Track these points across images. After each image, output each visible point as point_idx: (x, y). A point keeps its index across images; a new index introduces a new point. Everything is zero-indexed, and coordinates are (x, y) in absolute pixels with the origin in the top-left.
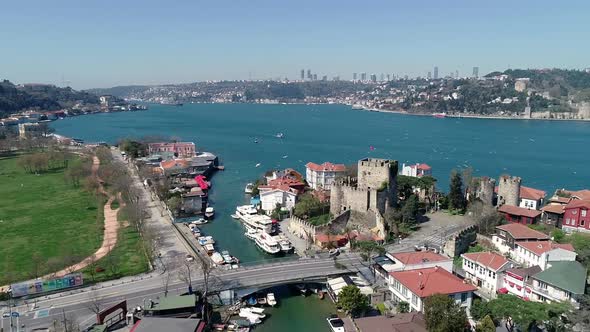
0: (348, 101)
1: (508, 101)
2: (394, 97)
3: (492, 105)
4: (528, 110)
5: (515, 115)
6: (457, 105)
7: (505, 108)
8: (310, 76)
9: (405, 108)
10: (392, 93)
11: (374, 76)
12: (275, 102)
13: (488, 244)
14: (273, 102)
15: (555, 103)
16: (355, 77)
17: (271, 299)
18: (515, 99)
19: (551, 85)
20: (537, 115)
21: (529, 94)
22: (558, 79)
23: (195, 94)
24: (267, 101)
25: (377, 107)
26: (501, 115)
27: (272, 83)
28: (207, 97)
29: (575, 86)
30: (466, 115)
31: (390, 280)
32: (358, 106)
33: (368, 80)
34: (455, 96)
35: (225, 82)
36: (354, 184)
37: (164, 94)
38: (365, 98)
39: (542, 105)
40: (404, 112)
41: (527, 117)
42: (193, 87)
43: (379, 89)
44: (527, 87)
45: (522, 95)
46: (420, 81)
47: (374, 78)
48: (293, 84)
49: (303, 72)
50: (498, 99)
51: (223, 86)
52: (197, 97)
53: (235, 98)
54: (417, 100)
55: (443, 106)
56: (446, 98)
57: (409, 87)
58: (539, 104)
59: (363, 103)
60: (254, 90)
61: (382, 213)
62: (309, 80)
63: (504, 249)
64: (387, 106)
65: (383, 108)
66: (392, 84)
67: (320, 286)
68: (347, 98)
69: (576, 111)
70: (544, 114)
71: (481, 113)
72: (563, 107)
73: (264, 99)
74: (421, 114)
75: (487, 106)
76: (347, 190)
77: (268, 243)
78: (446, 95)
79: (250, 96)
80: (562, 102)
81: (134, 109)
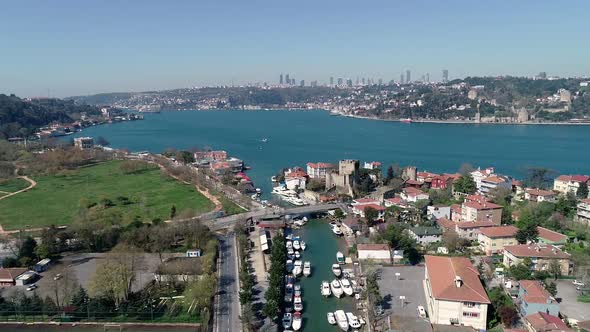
0: (326, 106)
1: (462, 108)
2: (368, 103)
3: (450, 111)
4: (478, 115)
5: (467, 120)
6: (420, 112)
7: (459, 113)
8: (288, 81)
9: (378, 115)
10: (366, 98)
11: (350, 81)
12: (259, 108)
13: (399, 197)
14: (256, 108)
15: (500, 109)
16: (332, 83)
17: (305, 219)
18: (468, 106)
19: (502, 91)
20: (485, 120)
21: (479, 101)
22: (508, 86)
23: (180, 101)
24: (250, 107)
25: (353, 113)
26: (457, 120)
27: (253, 89)
28: (191, 104)
29: (522, 93)
30: (428, 120)
31: (354, 209)
32: (335, 111)
33: (344, 85)
34: (420, 103)
35: (207, 88)
36: (338, 173)
37: (148, 101)
38: (341, 103)
39: (490, 111)
40: (375, 118)
41: (476, 121)
42: (176, 93)
43: (354, 94)
44: (478, 95)
45: (474, 103)
46: (392, 86)
47: (350, 82)
48: (272, 90)
49: (281, 76)
50: (454, 107)
51: (205, 93)
52: (183, 104)
53: (220, 104)
54: (387, 106)
55: (409, 112)
56: (412, 105)
57: (382, 92)
58: (487, 110)
59: (340, 108)
60: (238, 97)
61: (352, 186)
62: (288, 85)
63: (404, 198)
64: (362, 112)
65: (358, 114)
66: (366, 89)
67: (325, 214)
68: (325, 104)
69: (517, 116)
70: (490, 119)
71: (440, 118)
72: (506, 113)
73: (247, 105)
74: (390, 119)
75: (446, 112)
76: (334, 176)
77: (296, 201)
78: (412, 102)
79: (233, 102)
80: (506, 108)
81: (133, 119)
